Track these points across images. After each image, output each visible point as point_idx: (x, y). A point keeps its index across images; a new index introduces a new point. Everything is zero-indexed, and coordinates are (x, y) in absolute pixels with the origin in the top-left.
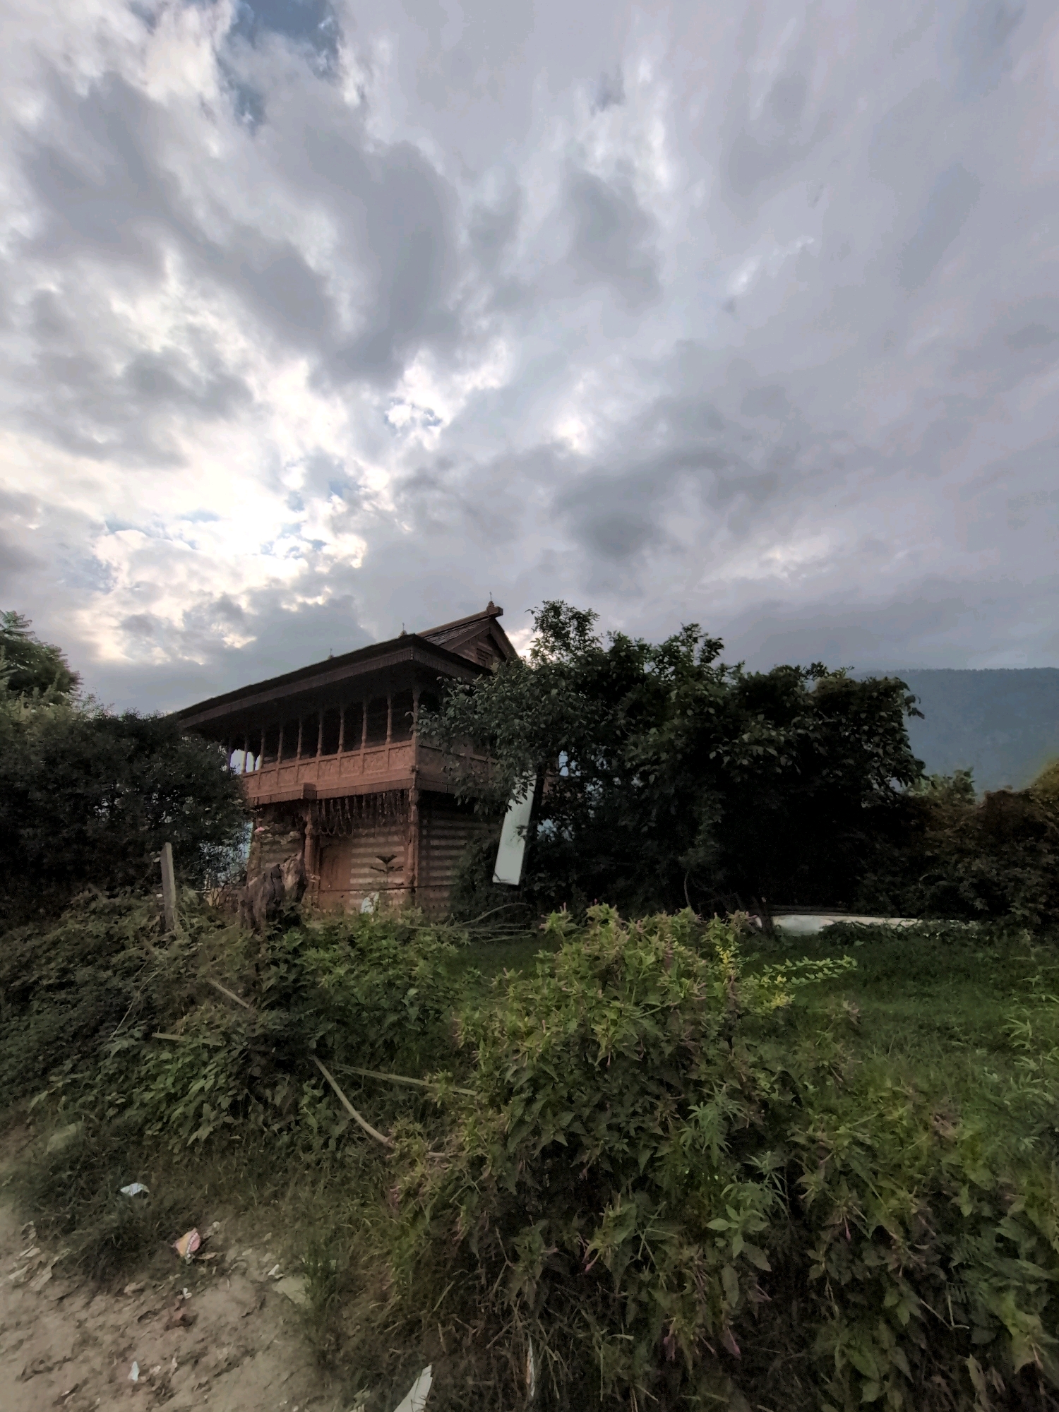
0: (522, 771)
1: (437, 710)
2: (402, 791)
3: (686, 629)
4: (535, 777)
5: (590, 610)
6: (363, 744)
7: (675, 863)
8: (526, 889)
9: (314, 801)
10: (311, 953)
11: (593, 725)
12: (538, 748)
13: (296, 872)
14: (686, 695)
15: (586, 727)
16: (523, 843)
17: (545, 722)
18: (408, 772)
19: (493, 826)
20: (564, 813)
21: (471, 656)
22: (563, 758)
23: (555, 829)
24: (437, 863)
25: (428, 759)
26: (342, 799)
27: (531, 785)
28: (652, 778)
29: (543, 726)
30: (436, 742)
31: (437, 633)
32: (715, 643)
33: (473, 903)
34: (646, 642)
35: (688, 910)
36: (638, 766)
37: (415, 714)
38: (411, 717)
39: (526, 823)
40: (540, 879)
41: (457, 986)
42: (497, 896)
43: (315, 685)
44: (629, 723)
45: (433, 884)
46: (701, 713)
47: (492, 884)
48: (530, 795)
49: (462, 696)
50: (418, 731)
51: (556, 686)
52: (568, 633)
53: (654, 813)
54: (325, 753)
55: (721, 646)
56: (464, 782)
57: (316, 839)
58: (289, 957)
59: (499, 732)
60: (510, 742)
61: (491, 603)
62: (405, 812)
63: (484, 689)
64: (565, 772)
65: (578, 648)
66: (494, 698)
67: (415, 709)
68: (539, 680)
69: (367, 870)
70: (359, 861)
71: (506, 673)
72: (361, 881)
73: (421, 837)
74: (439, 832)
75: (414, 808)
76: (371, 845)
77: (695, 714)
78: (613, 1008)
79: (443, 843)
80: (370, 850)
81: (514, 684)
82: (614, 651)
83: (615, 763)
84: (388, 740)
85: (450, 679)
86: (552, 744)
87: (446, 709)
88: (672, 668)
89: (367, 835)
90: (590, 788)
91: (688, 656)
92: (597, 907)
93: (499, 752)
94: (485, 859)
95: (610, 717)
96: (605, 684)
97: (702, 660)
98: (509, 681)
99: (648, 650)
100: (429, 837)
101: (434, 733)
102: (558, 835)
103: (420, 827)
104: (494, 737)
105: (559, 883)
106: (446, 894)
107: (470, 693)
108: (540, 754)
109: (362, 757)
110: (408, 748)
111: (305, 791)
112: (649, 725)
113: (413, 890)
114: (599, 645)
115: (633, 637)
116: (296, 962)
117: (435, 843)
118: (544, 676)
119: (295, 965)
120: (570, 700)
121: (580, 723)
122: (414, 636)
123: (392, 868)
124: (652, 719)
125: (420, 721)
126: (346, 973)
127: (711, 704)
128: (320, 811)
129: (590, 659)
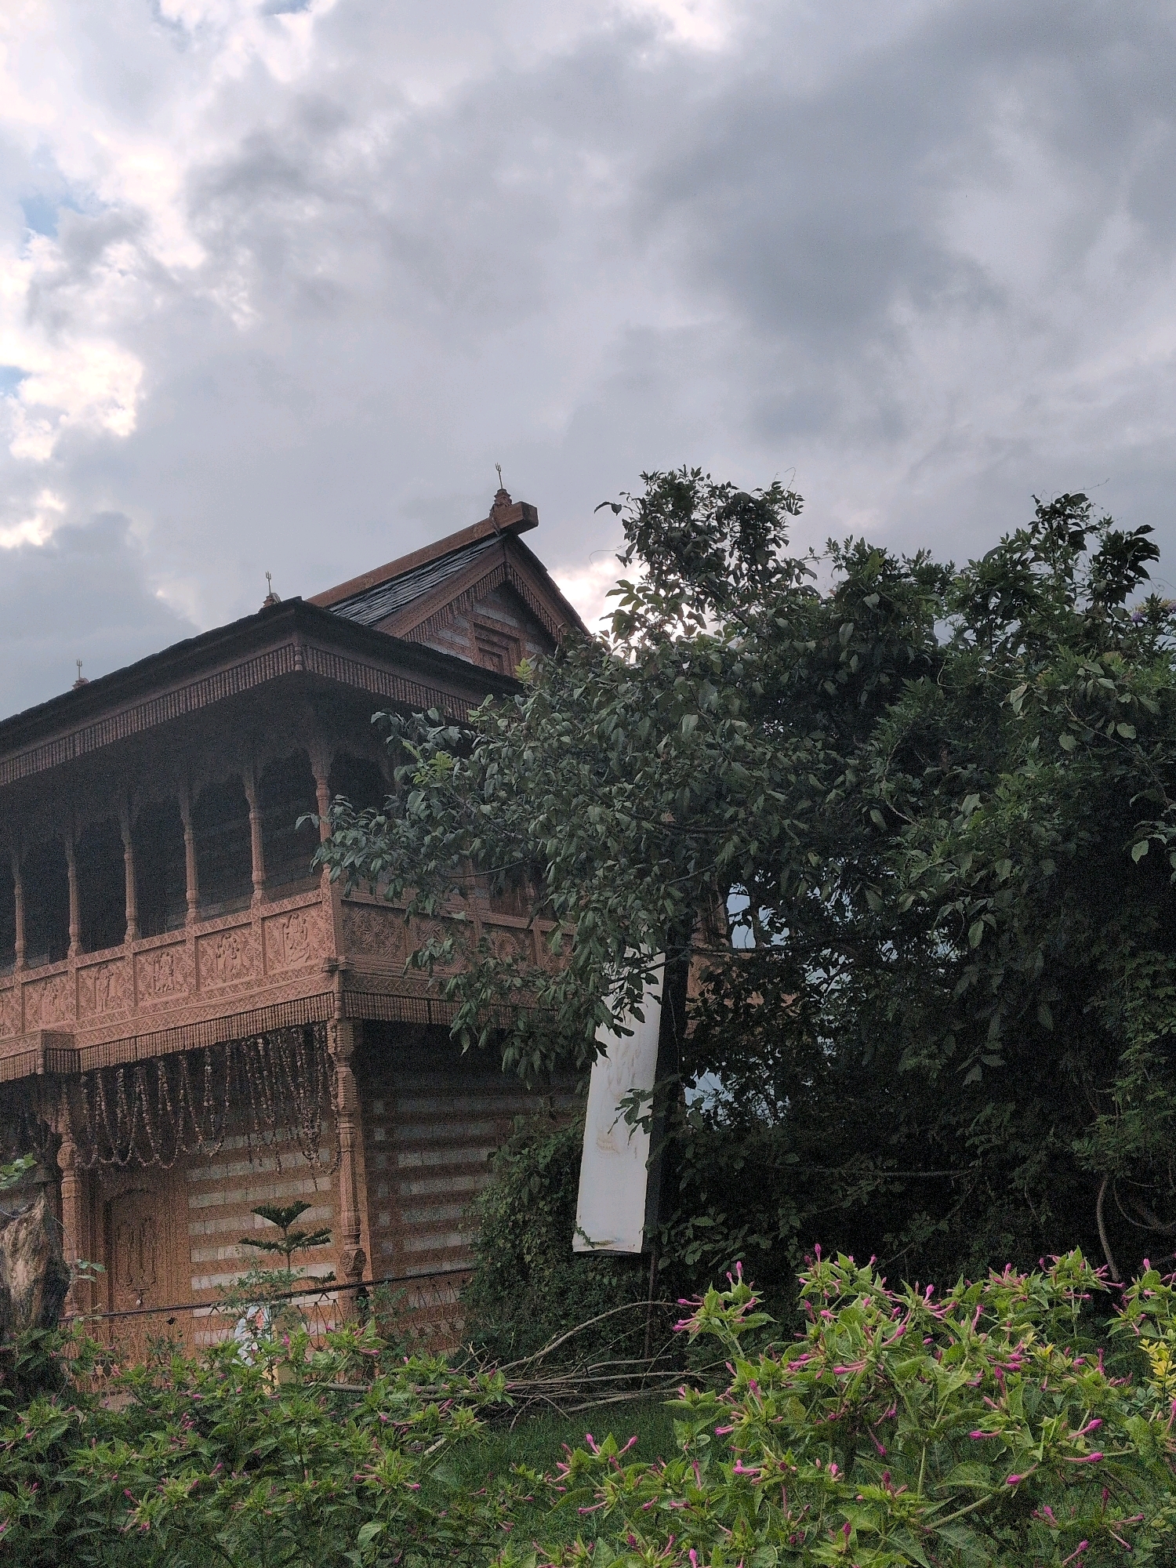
0: (622, 945)
1: (380, 803)
2: (307, 1030)
3: (1048, 514)
4: (660, 958)
5: (776, 487)
6: (192, 912)
7: (1061, 1159)
8: (662, 1264)
9: (73, 1078)
10: (95, 1453)
11: (805, 804)
12: (661, 878)
13: (36, 1251)
14: (1053, 695)
15: (787, 810)
16: (642, 1140)
17: (673, 805)
18: (319, 976)
19: (563, 1103)
20: (752, 1050)
21: (461, 646)
22: (737, 902)
23: (729, 1097)
24: (423, 1216)
25: (369, 938)
26: (149, 1064)
27: (652, 980)
28: (977, 932)
29: (667, 817)
30: (384, 889)
31: (362, 590)
32: (1131, 545)
33: (526, 1313)
34: (939, 559)
35: (1074, 1258)
36: (938, 902)
37: (323, 820)
38: (312, 830)
39: (647, 1084)
40: (700, 1233)
41: (484, 1512)
42: (586, 1287)
43: (45, 763)
44: (904, 789)
45: (412, 1271)
46: (1099, 740)
47: (571, 1257)
48: (652, 1009)
49: (442, 757)
50: (333, 863)
51: (691, 704)
52: (719, 554)
53: (995, 1028)
54: (90, 943)
55: (1151, 551)
56: (468, 988)
57: (89, 1181)
58: (40, 1468)
59: (550, 845)
60: (584, 869)
61: (502, 495)
62: (321, 1087)
63: (501, 735)
64: (743, 938)
65: (748, 597)
66: (527, 755)
67: (322, 805)
68: (647, 695)
69: (230, 1252)
70: (210, 1228)
71: (557, 684)
72: (223, 1279)
73: (371, 1148)
74: (419, 1132)
75: (343, 1070)
76: (240, 1183)
77: (1081, 748)
78: (865, 1502)
79: (433, 1159)
80: (236, 1196)
81: (580, 710)
82: (849, 594)
83: (873, 900)
84: (258, 893)
85: (408, 717)
86: (698, 865)
87: (404, 797)
88: (1014, 626)
89: (221, 1158)
90: (815, 976)
91: (1060, 590)
92: (823, 1267)
93: (558, 899)
94: (549, 1190)
95: (850, 776)
96: (830, 687)
97: (1097, 596)
98: (568, 705)
99: (945, 582)
100: (394, 1147)
101: (377, 864)
102: (740, 1112)
103: (366, 1119)
104: (538, 864)
105: (753, 1239)
106: (451, 1296)
107: (462, 749)
108: (668, 895)
109: (190, 946)
110: (313, 912)
111: (46, 1051)
112: (956, 789)
113: (361, 1290)
114: (806, 580)
115: (900, 550)
116: (60, 1478)
117: (410, 1160)
118: (662, 683)
119: (58, 1488)
120: (739, 740)
121: (769, 798)
122: (296, 602)
123: (297, 1239)
124: (967, 772)
125: (338, 837)
126: (193, 1494)
127: (1126, 713)
128: (92, 1106)
129: (782, 622)
